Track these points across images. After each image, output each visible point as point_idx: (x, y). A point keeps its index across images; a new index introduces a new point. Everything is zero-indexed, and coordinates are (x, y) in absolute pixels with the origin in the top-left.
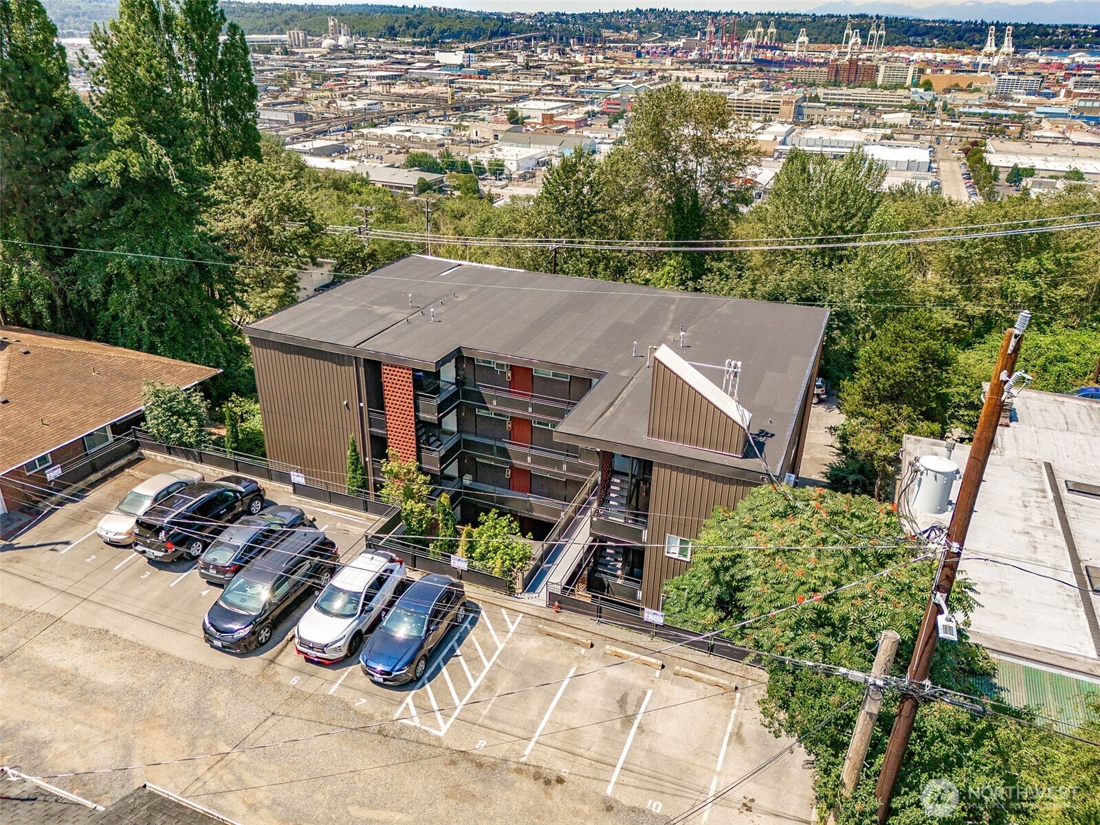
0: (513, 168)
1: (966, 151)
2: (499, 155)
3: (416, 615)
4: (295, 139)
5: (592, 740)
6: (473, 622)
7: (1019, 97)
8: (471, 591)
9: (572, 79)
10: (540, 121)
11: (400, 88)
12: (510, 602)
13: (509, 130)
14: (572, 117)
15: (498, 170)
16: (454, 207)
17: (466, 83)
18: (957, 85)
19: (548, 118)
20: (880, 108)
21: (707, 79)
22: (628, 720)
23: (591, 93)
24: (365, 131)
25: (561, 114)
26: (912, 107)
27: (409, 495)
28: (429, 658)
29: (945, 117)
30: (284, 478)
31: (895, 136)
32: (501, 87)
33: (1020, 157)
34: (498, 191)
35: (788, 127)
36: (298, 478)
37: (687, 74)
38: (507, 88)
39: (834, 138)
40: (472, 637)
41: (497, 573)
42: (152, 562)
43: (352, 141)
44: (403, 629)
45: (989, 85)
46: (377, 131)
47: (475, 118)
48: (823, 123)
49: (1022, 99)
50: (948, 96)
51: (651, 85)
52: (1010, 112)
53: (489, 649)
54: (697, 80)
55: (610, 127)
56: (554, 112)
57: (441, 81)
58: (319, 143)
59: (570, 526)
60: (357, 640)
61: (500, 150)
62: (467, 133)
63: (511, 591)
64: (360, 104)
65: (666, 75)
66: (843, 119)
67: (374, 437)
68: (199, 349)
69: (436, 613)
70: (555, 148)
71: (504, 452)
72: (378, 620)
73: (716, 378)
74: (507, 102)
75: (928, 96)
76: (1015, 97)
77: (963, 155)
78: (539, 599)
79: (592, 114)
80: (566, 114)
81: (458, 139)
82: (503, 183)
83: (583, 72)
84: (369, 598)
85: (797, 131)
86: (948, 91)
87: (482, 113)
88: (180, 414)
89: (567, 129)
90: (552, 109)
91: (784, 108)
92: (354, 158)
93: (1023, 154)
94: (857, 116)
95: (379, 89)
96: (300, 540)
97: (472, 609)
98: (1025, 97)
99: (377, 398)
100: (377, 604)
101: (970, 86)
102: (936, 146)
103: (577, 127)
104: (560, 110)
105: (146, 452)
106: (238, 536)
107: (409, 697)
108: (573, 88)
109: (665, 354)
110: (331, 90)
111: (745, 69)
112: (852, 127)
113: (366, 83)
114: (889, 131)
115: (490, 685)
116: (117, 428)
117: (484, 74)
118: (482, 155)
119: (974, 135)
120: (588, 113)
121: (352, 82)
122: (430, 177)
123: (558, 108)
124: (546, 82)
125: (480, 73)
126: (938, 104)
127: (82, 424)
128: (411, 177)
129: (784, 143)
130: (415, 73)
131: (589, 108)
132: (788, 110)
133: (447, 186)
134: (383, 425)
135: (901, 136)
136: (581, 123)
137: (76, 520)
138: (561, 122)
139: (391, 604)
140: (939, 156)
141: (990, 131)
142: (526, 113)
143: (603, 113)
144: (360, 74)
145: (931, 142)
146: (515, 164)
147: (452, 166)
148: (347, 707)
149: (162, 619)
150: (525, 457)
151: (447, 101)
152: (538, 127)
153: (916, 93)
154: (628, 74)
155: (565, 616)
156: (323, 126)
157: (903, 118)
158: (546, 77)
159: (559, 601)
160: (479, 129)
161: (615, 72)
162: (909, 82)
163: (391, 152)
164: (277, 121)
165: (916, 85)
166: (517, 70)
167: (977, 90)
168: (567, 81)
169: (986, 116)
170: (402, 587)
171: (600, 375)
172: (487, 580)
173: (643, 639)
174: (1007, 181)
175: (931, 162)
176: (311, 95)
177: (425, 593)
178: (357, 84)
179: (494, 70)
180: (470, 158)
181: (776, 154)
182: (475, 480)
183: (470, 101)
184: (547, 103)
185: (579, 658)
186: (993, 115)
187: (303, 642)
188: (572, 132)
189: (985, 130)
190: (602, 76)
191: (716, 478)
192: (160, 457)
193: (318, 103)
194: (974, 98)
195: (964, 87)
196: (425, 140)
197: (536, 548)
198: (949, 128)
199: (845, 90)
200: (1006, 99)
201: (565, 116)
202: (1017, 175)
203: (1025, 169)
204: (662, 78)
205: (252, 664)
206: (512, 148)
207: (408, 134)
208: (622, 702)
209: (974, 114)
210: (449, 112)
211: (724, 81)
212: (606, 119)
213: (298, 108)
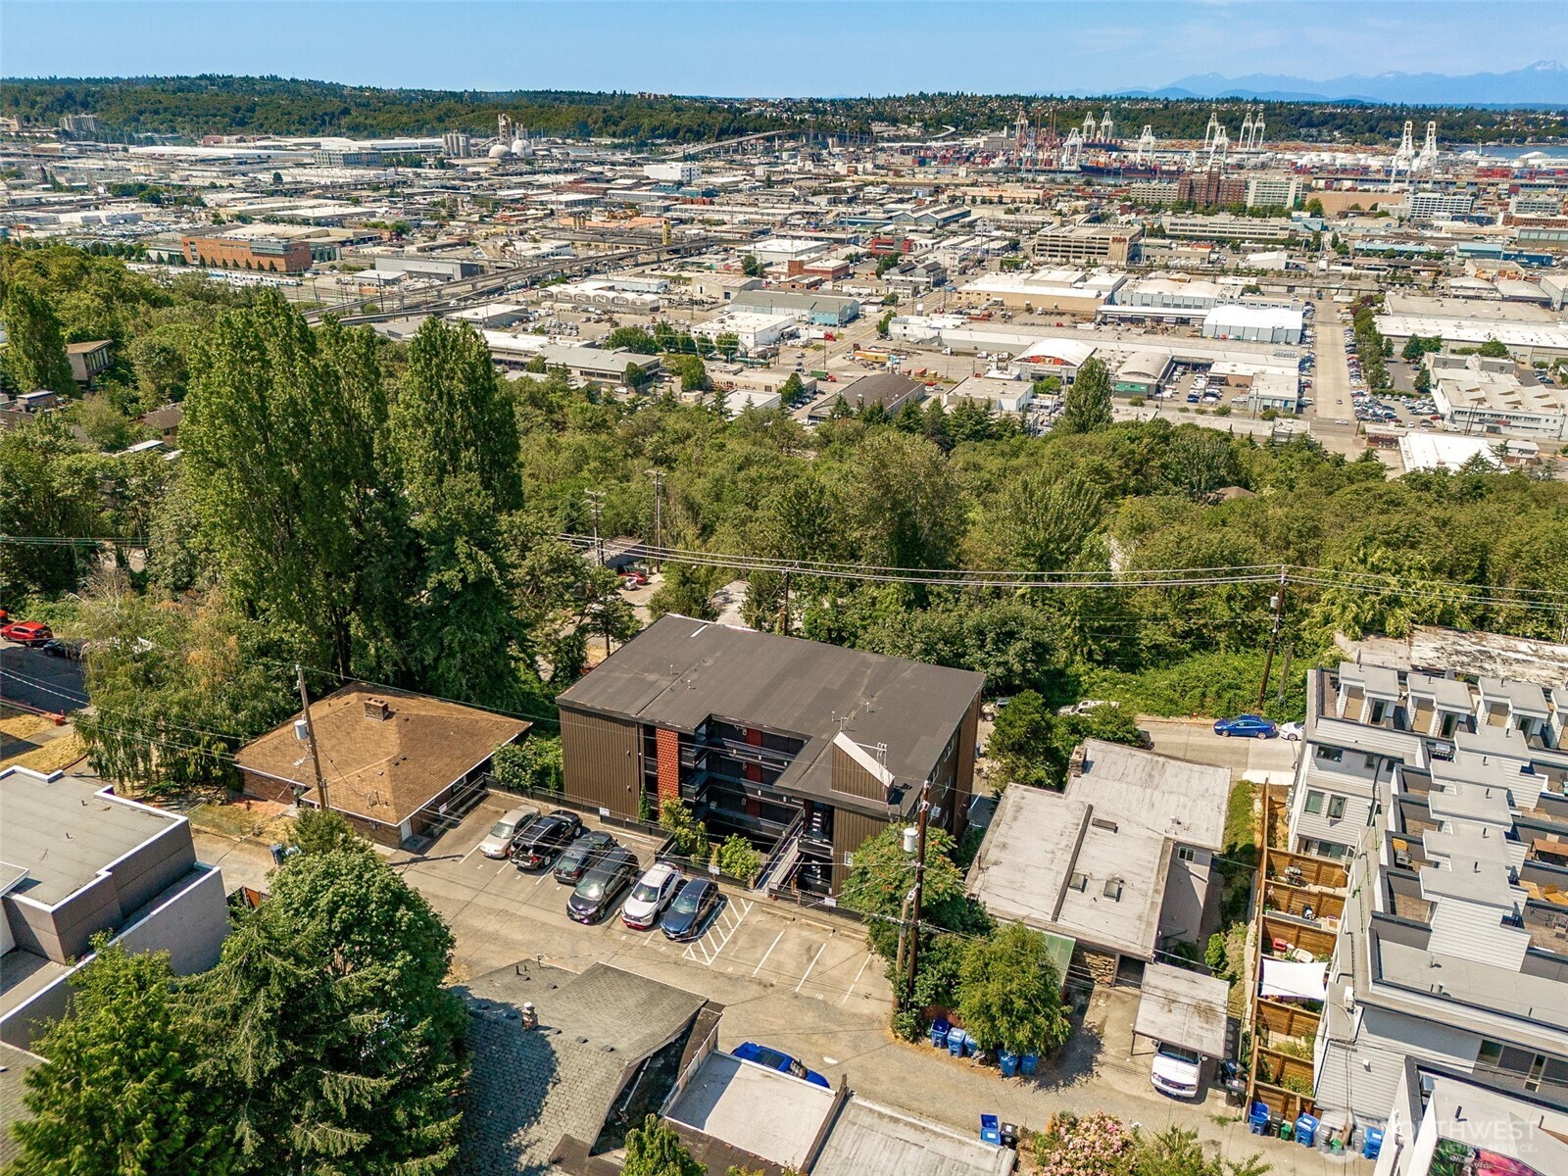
0: (750, 343)
1: (1354, 311)
2: (731, 327)
3: (692, 901)
4: (464, 301)
5: (790, 966)
6: (724, 906)
7: (1441, 223)
8: (723, 888)
9: (830, 203)
10: (786, 270)
11: (597, 220)
12: (746, 894)
13: (745, 288)
14: (827, 264)
15: (729, 347)
16: (677, 427)
17: (686, 210)
18: (1357, 207)
19: (796, 267)
20: (1246, 244)
21: (1014, 201)
22: (811, 959)
23: (855, 224)
24: (553, 289)
25: (813, 261)
26: (1290, 243)
27: (678, 823)
28: (700, 925)
29: (1334, 255)
30: (596, 811)
31: (1262, 288)
32: (732, 216)
33: (1424, 320)
34: (731, 378)
35: (1118, 276)
36: (604, 812)
37: (986, 192)
38: (741, 217)
39: (1177, 293)
40: (723, 914)
41: (737, 876)
42: (520, 869)
43: (537, 303)
44: (683, 907)
45: (1400, 206)
46: (570, 289)
47: (699, 265)
48: (1167, 267)
49: (1445, 225)
50: (1343, 223)
51: (936, 213)
52: (1425, 248)
53: (734, 921)
54: (1001, 202)
55: (879, 277)
56: (804, 258)
57: (653, 208)
58: (495, 309)
59: (788, 842)
60: (657, 917)
61: (732, 318)
62: (689, 288)
63: (746, 888)
64: (546, 247)
65: (958, 194)
66: (1195, 262)
67: (648, 777)
68: (502, 698)
69: (702, 901)
70: (805, 312)
71: (741, 788)
72: (668, 904)
73: (873, 754)
74: (741, 241)
75: (1316, 224)
76: (1436, 223)
77: (1350, 317)
78: (762, 894)
79: (854, 259)
80: (820, 259)
81: (676, 298)
82: (736, 367)
83: (844, 190)
84: (663, 891)
85: (1130, 282)
86: (1343, 215)
87: (708, 259)
88: (520, 766)
89: (821, 282)
90: (802, 252)
91: (1114, 247)
92: (540, 331)
93: (1429, 316)
94: (1214, 256)
95: (570, 221)
96: (614, 858)
97: (722, 898)
98: (1449, 223)
99: (651, 749)
100: (668, 893)
101: (1374, 207)
102: (1315, 302)
103: (837, 279)
104: (813, 255)
105: (491, 790)
106: (575, 852)
107: (690, 946)
108: (830, 216)
109: (842, 741)
110: (505, 223)
111: (1068, 181)
112: (1205, 273)
113: (552, 212)
114: (1253, 281)
115: (734, 940)
116: (471, 777)
117: (710, 194)
118: (710, 325)
119: (1368, 286)
120: (849, 257)
121: (533, 211)
122: (642, 360)
123: (810, 250)
124: (796, 208)
125: (704, 194)
126: (1327, 237)
127: (453, 772)
128: (617, 361)
129: (1111, 301)
130: (617, 194)
131: (852, 249)
132: (1120, 251)
133: (664, 371)
134: (654, 768)
135: (1270, 288)
136: (841, 274)
137: (462, 840)
138: (814, 272)
139: (675, 895)
140: (1319, 317)
141: (1393, 278)
142: (767, 258)
143: (870, 255)
144: (544, 198)
145: (1310, 296)
146: (752, 337)
147: (670, 343)
148: (655, 952)
149: (538, 904)
150: (757, 792)
151: (661, 241)
152: (783, 278)
153: (1299, 219)
154: (906, 192)
155: (779, 903)
156: (498, 282)
157: (1275, 259)
158: (794, 199)
159: (775, 895)
160: (705, 283)
161: (889, 190)
162: (1290, 203)
163: (589, 320)
164: (438, 276)
165: (1299, 206)
166: (755, 188)
167: (1384, 214)
168: (823, 204)
169: (1390, 255)
170: (682, 883)
171: (809, 738)
172: (731, 881)
173: (825, 916)
174: (1404, 355)
175: (1305, 326)
176: (480, 231)
177: (696, 886)
178: (540, 213)
179: (725, 189)
180: (692, 330)
181: (1099, 318)
182: (719, 806)
183: (693, 241)
184: (797, 242)
185: (786, 927)
186: (1401, 253)
187: (627, 916)
188: (828, 286)
189: (1385, 277)
190: (871, 196)
191: (872, 818)
192: (501, 794)
193: (489, 244)
194: (1378, 225)
195: (1367, 209)
196: (634, 303)
197: (763, 859)
198: (1336, 274)
199: (1200, 219)
200: (1424, 227)
201: (818, 263)
202: (1417, 348)
203: (1428, 340)
204: (953, 199)
205: (597, 929)
206: (748, 314)
207: (611, 294)
208: (809, 949)
209: (1375, 253)
210: (665, 257)
211: (1037, 202)
212: (874, 264)
213: (463, 252)
